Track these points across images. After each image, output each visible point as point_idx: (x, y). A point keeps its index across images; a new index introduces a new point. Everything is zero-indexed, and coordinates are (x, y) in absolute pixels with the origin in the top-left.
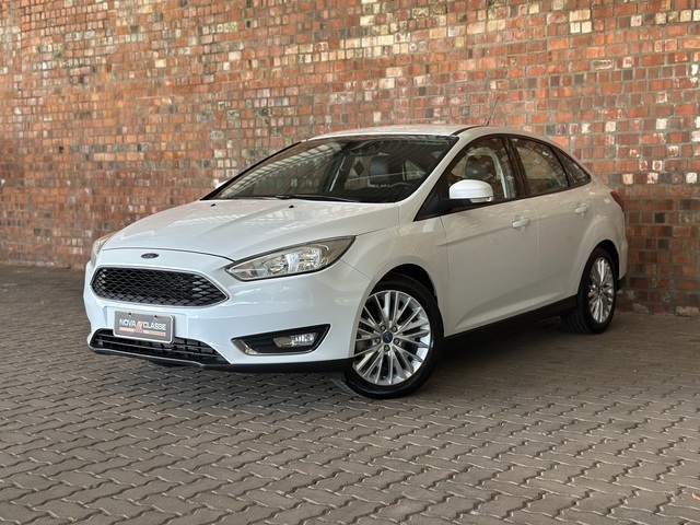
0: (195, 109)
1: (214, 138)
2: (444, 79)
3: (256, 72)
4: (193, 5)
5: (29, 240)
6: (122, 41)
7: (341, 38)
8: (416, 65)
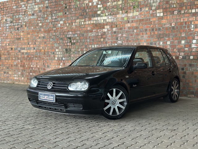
0: (50, 37)
1: (56, 46)
2: (121, 29)
3: (68, 27)
4: (50, 8)
5: (2, 75)
6: (30, 18)
7: (92, 17)
8: (113, 25)
